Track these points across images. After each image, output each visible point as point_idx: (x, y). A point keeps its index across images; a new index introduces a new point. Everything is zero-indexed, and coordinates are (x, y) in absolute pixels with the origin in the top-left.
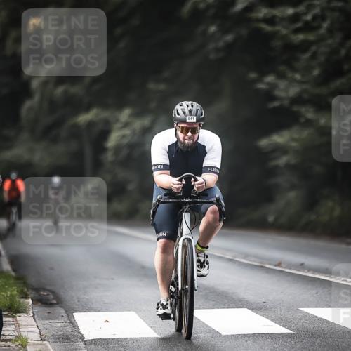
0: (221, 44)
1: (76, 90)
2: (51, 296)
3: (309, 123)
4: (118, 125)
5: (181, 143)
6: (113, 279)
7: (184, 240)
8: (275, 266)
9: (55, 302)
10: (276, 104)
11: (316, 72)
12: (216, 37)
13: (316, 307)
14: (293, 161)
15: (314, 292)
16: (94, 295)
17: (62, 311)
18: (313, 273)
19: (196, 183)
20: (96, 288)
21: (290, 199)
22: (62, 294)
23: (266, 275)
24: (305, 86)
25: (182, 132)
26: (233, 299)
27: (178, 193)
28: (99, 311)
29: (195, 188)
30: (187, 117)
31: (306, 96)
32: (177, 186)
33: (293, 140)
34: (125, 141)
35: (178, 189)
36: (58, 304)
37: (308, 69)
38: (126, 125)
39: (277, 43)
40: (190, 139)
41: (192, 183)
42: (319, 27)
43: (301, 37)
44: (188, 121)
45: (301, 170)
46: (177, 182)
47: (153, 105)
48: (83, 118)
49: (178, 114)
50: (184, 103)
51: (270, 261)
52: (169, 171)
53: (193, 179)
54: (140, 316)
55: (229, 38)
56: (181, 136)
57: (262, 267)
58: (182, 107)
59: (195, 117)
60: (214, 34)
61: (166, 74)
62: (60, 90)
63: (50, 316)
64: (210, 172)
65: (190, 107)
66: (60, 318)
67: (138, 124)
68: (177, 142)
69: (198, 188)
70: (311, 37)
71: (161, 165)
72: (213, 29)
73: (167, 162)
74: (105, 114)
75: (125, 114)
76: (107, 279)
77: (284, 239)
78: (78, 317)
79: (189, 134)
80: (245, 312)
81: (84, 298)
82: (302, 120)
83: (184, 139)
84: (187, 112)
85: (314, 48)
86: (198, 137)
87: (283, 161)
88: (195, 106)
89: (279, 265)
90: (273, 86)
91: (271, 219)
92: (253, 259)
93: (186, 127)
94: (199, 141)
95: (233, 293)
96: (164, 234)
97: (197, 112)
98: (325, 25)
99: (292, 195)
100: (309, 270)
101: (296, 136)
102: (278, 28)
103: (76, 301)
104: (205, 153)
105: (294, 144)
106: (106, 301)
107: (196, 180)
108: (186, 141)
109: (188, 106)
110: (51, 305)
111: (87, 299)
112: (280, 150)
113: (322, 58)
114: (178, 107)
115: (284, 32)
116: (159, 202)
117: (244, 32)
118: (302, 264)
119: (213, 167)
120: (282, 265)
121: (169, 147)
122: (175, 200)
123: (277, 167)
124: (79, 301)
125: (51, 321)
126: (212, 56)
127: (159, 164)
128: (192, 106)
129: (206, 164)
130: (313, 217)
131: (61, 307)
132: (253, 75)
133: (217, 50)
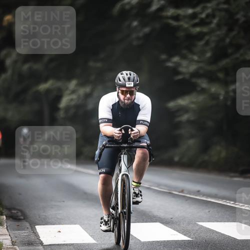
0: (141, 34)
1: (38, 66)
2: (20, 214)
3: (203, 91)
4: (68, 92)
5: (122, 102)
6: (64, 202)
7: (123, 175)
8: (180, 192)
9: (22, 218)
10: (180, 77)
11: (209, 55)
12: (137, 29)
13: (209, 222)
14: (192, 118)
15: (207, 211)
16: (51, 213)
17: (28, 225)
18: (206, 198)
19: (133, 132)
20: (52, 208)
21: (190, 144)
22: (27, 212)
23: (173, 199)
24: (201, 65)
25: (122, 94)
26: (150, 216)
27: (118, 140)
28: (54, 224)
29: (132, 137)
30: (127, 83)
31: (201, 72)
32: (118, 135)
33: (193, 103)
34: (73, 103)
35: (119, 137)
36: (24, 219)
37: (203, 52)
38: (73, 92)
39: (181, 34)
40: (128, 99)
41: (130, 133)
42: (211, 23)
43: (198, 29)
44: (127, 86)
45: (198, 124)
46: (118, 132)
47: (93, 77)
48: (43, 87)
49: (120, 80)
50: (124, 72)
51: (176, 189)
52: (111, 124)
53: (130, 130)
54: (83, 228)
55: (147, 30)
56: (122, 97)
57: (170, 193)
58: (123, 75)
59: (132, 83)
60: (136, 27)
61: (102, 55)
62: (26, 67)
63: (19, 228)
64: (142, 124)
65: (129, 76)
66: (26, 229)
67: (82, 91)
68: (118, 101)
69: (133, 136)
70: (205, 30)
71: (106, 119)
72: (135, 23)
73: (111, 117)
74: (59, 84)
75: (73, 84)
76: (60, 202)
77: (187, 174)
78: (39, 228)
79: (128, 96)
80: (158, 225)
81: (43, 215)
82: (199, 89)
83: (124, 99)
84: (127, 79)
85: (207, 38)
86: (135, 98)
87: (185, 117)
88: (132, 75)
89: (182, 191)
90: (178, 65)
91: (176, 159)
92: (163, 187)
93: (126, 90)
94: (135, 101)
95: (150, 212)
96: (104, 170)
97: (134, 79)
98: (215, 21)
99: (191, 142)
100: (204, 195)
101: (194, 100)
102: (181, 23)
103: (38, 217)
104: (139, 110)
105: (193, 106)
106: (59, 217)
107: (132, 130)
108: (126, 101)
109: (127, 74)
110: (19, 220)
111: (45, 216)
112: (183, 110)
113: (213, 45)
114: (119, 75)
115: (186, 26)
116: (104, 146)
117: (157, 25)
118: (199, 191)
119: (144, 121)
120: (185, 192)
121: (112, 105)
122: (116, 145)
123: (180, 122)
124: (39, 217)
125: (19, 232)
126: (135, 43)
127: (104, 119)
128: (130, 75)
129: (139, 118)
130: (206, 158)
131: (26, 221)
132: (164, 57)
133: (138, 38)
